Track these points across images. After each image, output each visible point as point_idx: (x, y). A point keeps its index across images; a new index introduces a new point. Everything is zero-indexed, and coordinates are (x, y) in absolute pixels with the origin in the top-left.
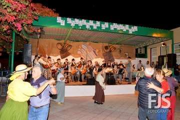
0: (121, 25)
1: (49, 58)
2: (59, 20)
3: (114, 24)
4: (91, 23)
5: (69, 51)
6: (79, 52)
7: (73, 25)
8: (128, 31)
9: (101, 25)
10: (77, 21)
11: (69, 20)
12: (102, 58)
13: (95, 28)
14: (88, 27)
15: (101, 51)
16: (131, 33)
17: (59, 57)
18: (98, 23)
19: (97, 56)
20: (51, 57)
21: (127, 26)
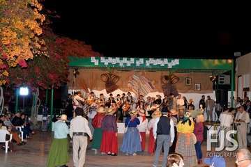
0: (158, 60)
1: (92, 93)
2: (93, 59)
3: (150, 59)
4: (125, 60)
5: (117, 84)
6: (129, 85)
7: (106, 64)
8: (166, 65)
9: (135, 62)
10: (111, 60)
11: (103, 59)
12: (160, 92)
13: (129, 65)
14: (121, 65)
15: (160, 83)
16: (171, 67)
17: (104, 92)
18: (132, 60)
19: (154, 89)
20: (93, 91)
21: (166, 60)
